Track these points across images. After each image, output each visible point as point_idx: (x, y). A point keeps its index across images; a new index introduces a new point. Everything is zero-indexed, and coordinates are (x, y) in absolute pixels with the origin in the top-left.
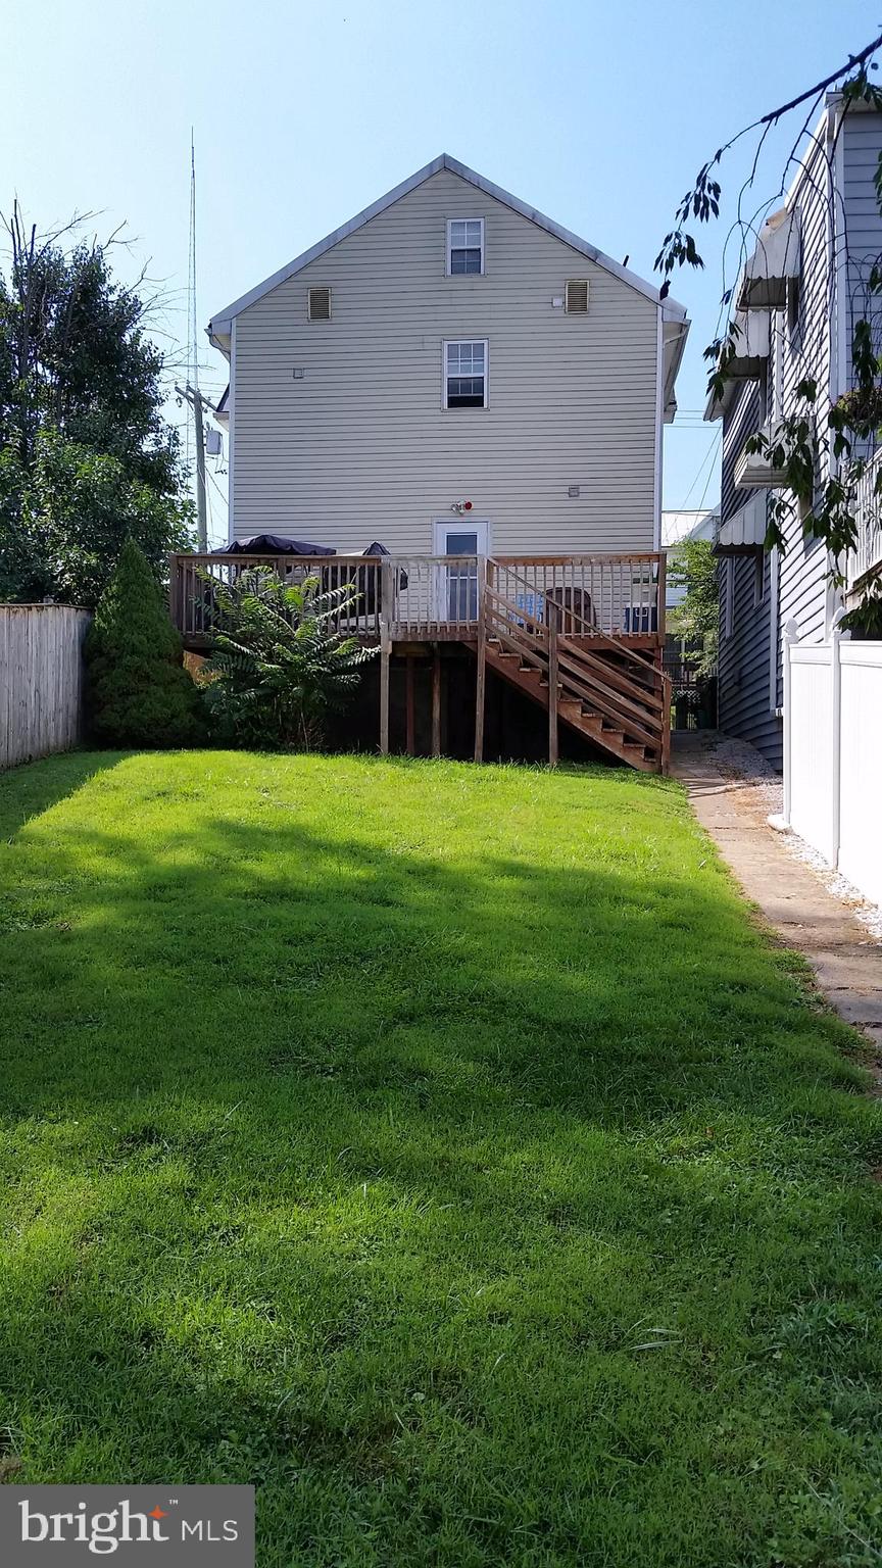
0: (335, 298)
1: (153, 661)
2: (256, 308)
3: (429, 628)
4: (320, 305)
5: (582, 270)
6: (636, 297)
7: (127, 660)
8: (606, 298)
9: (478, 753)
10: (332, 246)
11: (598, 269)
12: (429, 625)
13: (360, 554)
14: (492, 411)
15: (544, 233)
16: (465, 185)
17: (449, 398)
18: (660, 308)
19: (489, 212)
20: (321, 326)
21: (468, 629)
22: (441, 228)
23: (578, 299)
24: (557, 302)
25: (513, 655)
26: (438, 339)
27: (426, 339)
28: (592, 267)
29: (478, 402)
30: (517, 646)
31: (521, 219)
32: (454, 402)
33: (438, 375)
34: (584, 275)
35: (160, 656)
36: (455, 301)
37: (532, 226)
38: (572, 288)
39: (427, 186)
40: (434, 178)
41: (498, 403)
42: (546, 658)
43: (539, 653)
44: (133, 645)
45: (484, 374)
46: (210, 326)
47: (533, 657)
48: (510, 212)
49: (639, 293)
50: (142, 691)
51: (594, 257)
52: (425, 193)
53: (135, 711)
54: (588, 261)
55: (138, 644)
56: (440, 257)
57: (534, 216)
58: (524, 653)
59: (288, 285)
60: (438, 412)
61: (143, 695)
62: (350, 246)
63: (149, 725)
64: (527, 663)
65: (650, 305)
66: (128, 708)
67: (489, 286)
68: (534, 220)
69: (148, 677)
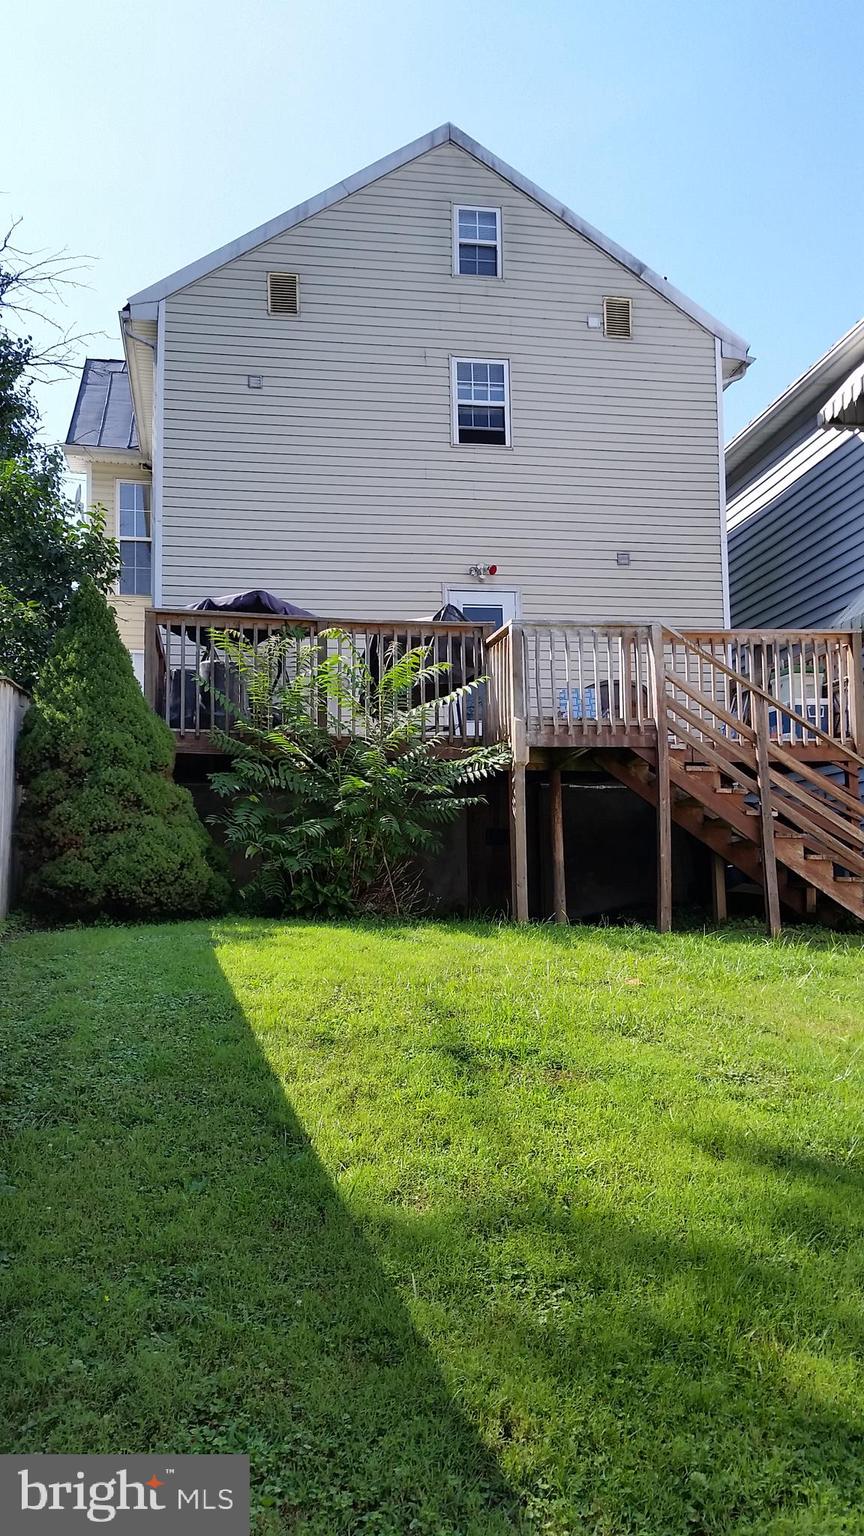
0: (306, 289)
1: (145, 774)
2: (195, 290)
3: (585, 727)
4: (284, 296)
5: (623, 287)
6: (688, 325)
7: (108, 773)
8: (652, 322)
9: (666, 915)
10: (301, 221)
11: (641, 286)
12: (586, 723)
13: (430, 619)
14: (517, 451)
15: (574, 235)
16: (475, 164)
17: (460, 430)
18: (718, 341)
19: (507, 201)
20: (284, 323)
21: (642, 730)
22: (446, 215)
23: (619, 321)
24: (594, 322)
25: (706, 768)
26: (445, 353)
27: (429, 352)
28: (636, 284)
29: (498, 438)
30: (712, 755)
31: (546, 215)
32: (466, 437)
33: (445, 400)
34: (623, 292)
35: (154, 769)
36: (465, 308)
37: (560, 225)
38: (611, 306)
39: (428, 159)
40: (437, 152)
41: (523, 442)
42: (753, 775)
43: (741, 766)
44: (116, 749)
45: (505, 404)
46: (127, 308)
47: (734, 772)
48: (532, 204)
49: (693, 320)
50: (129, 825)
51: (637, 271)
52: (424, 168)
53: (123, 858)
54: (628, 276)
55: (121, 746)
56: (446, 251)
57: (563, 213)
58: (723, 766)
59: (240, 264)
60: (447, 447)
61: (133, 831)
62: (324, 224)
63: (148, 882)
64: (727, 781)
65: (705, 336)
66: (110, 854)
67: (512, 293)
68: (563, 218)
69: (138, 803)
